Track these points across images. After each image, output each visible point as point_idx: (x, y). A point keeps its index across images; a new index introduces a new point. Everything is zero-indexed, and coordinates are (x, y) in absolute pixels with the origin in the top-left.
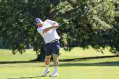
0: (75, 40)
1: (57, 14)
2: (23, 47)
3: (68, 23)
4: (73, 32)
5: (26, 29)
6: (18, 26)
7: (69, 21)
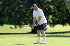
0: (57, 20)
1: (46, 2)
2: (22, 23)
3: (53, 8)
4: (56, 14)
5: (24, 11)
6: (19, 9)
7: (54, 7)
